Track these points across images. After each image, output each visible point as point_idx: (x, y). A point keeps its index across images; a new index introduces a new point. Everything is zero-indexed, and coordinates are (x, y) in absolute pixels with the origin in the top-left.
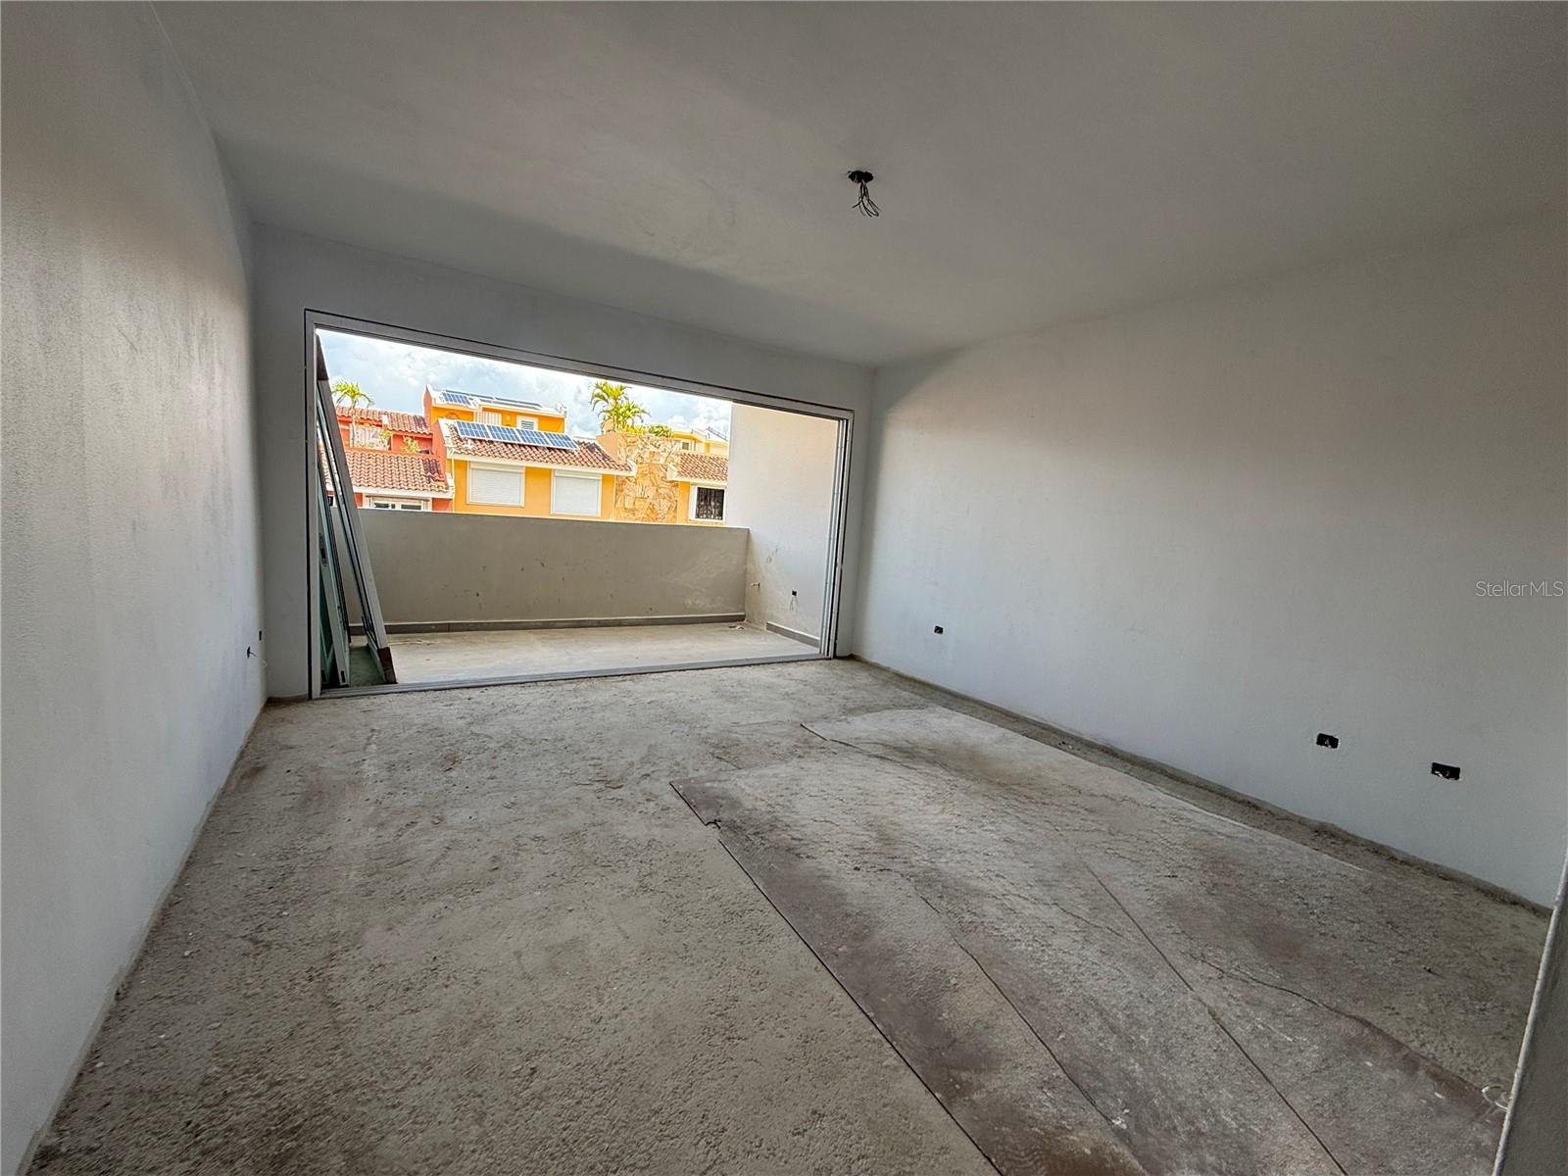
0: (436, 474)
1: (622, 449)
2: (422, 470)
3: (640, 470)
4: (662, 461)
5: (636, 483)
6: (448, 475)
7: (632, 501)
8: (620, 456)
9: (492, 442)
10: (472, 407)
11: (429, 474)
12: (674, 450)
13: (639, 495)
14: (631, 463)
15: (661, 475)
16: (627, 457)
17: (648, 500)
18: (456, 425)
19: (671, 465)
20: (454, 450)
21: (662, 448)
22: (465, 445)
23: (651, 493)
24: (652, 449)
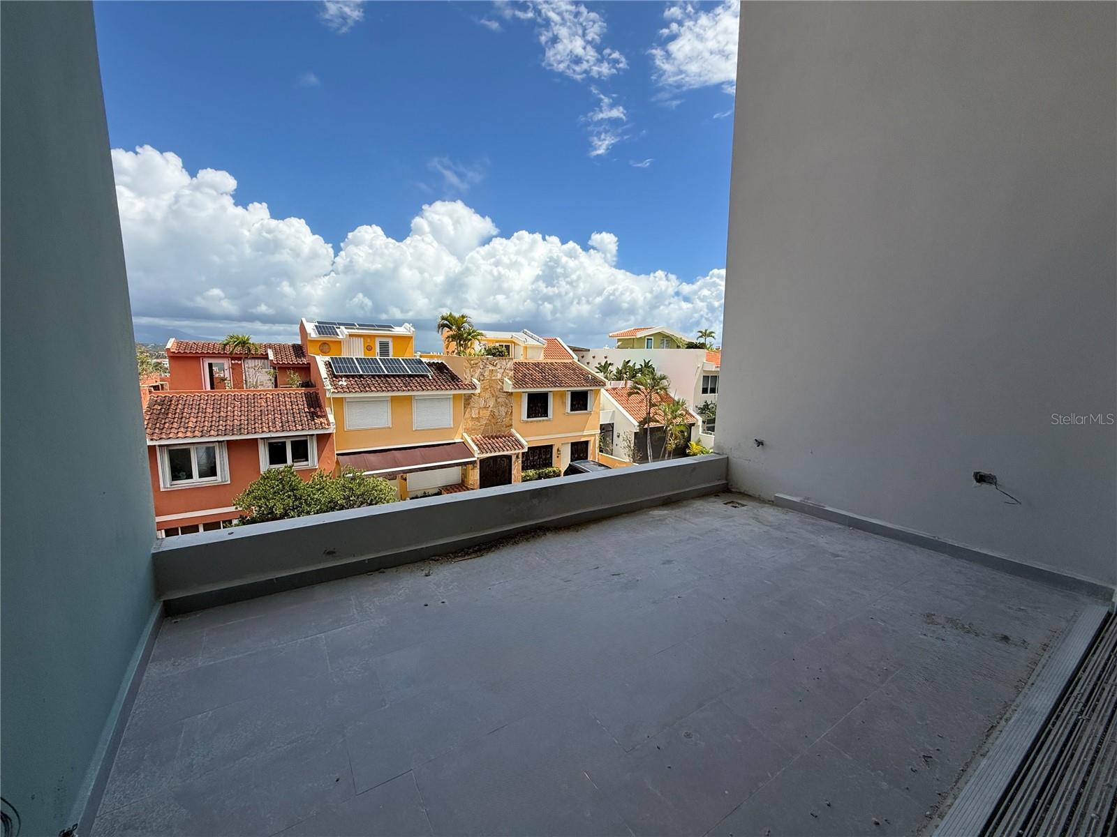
0: (318, 409)
1: (468, 371)
2: (306, 406)
3: (483, 386)
4: (499, 376)
5: (479, 396)
6: (328, 409)
7: (477, 411)
8: (465, 376)
9: (361, 376)
10: (341, 337)
11: (312, 410)
12: (508, 366)
13: (482, 406)
14: (475, 381)
15: (499, 387)
16: (472, 377)
17: (490, 409)
18: (330, 361)
19: (506, 379)
20: (332, 391)
21: (498, 366)
22: (340, 383)
23: (491, 403)
24: (491, 368)
